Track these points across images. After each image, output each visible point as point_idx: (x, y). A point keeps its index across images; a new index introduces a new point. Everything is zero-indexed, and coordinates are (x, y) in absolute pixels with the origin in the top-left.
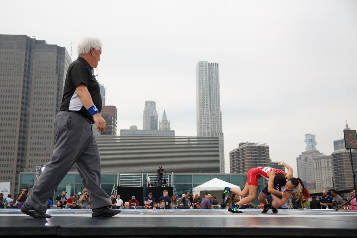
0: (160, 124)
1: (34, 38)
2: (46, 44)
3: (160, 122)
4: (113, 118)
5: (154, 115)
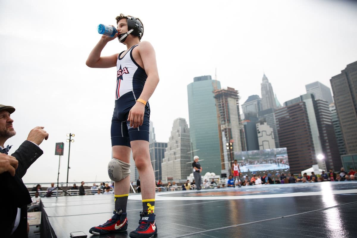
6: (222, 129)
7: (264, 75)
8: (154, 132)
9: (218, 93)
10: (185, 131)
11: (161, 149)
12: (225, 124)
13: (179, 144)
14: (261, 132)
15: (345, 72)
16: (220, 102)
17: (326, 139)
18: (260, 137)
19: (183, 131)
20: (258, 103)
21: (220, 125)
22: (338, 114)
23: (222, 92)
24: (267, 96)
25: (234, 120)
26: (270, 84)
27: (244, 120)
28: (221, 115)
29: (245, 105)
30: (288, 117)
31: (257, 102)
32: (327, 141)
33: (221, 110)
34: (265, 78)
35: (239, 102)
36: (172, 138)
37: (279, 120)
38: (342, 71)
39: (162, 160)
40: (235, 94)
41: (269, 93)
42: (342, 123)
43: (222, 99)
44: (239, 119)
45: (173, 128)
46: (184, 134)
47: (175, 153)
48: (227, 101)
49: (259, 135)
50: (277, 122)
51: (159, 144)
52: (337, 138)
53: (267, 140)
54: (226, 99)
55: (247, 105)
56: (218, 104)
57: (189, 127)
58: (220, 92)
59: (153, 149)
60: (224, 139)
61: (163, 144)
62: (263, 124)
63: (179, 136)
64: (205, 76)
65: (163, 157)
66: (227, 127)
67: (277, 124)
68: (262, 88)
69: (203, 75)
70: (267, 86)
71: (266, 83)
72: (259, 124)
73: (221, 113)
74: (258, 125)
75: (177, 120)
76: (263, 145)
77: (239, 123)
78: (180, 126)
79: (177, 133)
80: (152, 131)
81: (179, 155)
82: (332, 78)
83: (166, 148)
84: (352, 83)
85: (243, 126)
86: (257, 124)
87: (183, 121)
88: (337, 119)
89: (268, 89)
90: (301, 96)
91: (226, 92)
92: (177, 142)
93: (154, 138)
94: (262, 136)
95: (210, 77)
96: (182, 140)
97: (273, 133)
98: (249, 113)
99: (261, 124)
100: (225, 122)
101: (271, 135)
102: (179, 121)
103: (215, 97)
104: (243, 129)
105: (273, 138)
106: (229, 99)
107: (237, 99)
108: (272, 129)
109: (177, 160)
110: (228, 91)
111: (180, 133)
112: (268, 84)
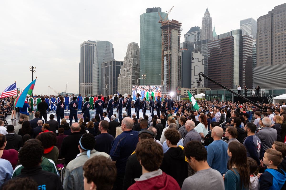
6: (164, 54)
7: (207, 10)
8: (113, 52)
9: (164, 25)
10: (136, 54)
11: (118, 66)
12: (167, 50)
13: (132, 64)
14: (194, 59)
15: (271, 14)
16: (165, 33)
17: (244, 68)
18: (192, 62)
20: (198, 34)
21: (163, 51)
22: (257, 49)
24: (206, 28)
25: (174, 48)
26: (210, 18)
27: (183, 48)
28: (165, 43)
30: (219, 48)
32: (244, 69)
33: (165, 39)
34: (207, 13)
35: (181, 33)
36: (126, 58)
37: (211, 50)
38: (269, 12)
40: (178, 26)
41: (208, 27)
42: (258, 56)
43: (167, 30)
44: (179, 47)
45: (128, 50)
46: (136, 55)
47: (128, 70)
48: (170, 32)
49: (192, 61)
50: (209, 51)
51: (117, 62)
53: (198, 65)
54: (170, 30)
55: (189, 35)
56: (164, 34)
57: (140, 50)
58: (166, 24)
59: (111, 66)
60: (165, 62)
61: (119, 62)
62: (197, 53)
63: (132, 58)
64: (156, 8)
65: (119, 73)
66: (169, 53)
68: (203, 21)
69: (155, 7)
71: (208, 17)
72: (194, 52)
73: (165, 41)
74: (193, 53)
75: (131, 44)
76: (194, 69)
77: (178, 51)
78: (133, 49)
79: (131, 55)
80: (112, 51)
81: (131, 72)
82: (260, 17)
83: (122, 66)
84: (274, 23)
85: (181, 53)
86: (192, 53)
87: (135, 45)
88: (255, 53)
89: (208, 22)
90: (231, 31)
91: (171, 24)
92: (130, 62)
93: (113, 57)
94: (195, 62)
95: (160, 9)
96: (134, 60)
97: (203, 60)
98: (187, 43)
99: (195, 53)
100: (168, 49)
101: (202, 62)
102: (132, 45)
103: (162, 28)
104: (181, 55)
105: (203, 64)
106: (173, 30)
107: (179, 31)
108: (204, 57)
109: (129, 76)
110: (173, 23)
111: (133, 55)
112: (209, 18)
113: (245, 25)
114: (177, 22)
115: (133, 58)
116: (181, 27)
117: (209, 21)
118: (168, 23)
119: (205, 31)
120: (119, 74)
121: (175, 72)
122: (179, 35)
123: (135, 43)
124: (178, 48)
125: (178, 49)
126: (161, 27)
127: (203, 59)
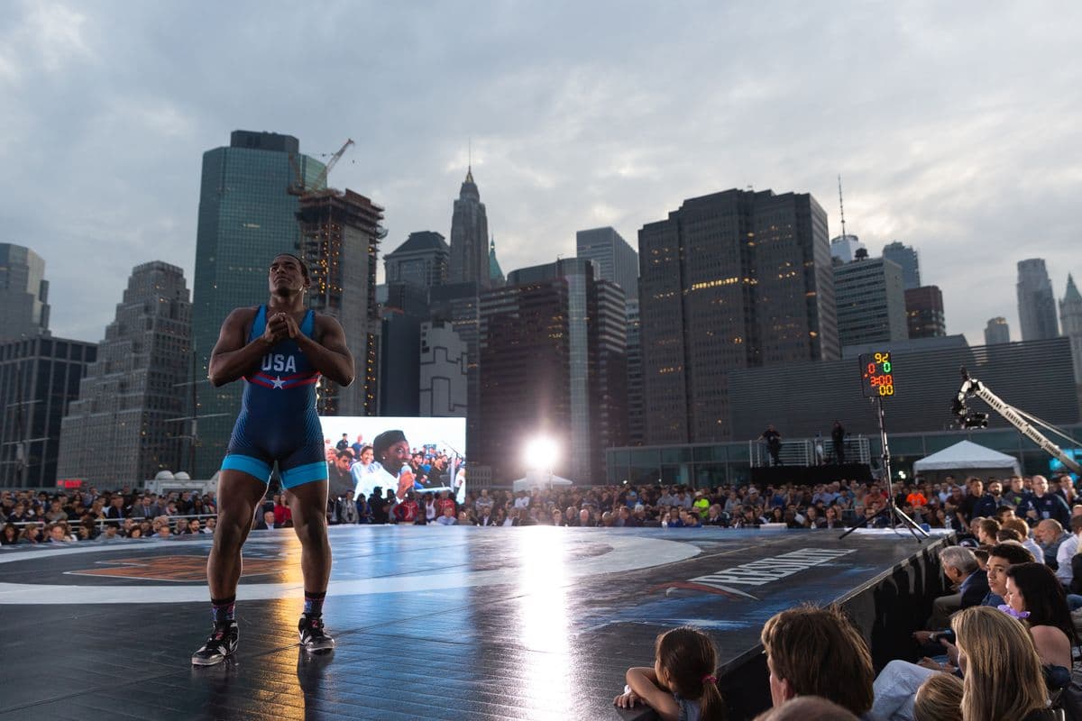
0: (1062, 305)
1: (750, 189)
2: (772, 195)
3: (1060, 302)
4: (933, 312)
5: (1041, 287)
7: (470, 177)
8: (43, 296)
9: (310, 204)
10: (173, 313)
11: (68, 366)
13: (146, 355)
14: (431, 351)
15: (678, 219)
16: (314, 236)
17: (605, 393)
18: (423, 364)
19: (168, 310)
20: (439, 260)
23: (328, 202)
24: (468, 242)
25: (352, 302)
26: (482, 208)
27: (386, 305)
29: (396, 260)
30: (518, 316)
31: (433, 256)
32: (606, 397)
34: (469, 189)
35: (379, 246)
36: (115, 332)
37: (489, 320)
38: (670, 214)
39: (68, 406)
40: (369, 219)
41: (475, 237)
42: (646, 354)
43: (323, 227)
44: (371, 299)
45: (129, 295)
46: (172, 321)
47: (123, 386)
48: (338, 238)
49: (424, 357)
50: (482, 325)
51: (63, 345)
52: (631, 391)
53: (446, 376)
54: (338, 229)
55: (401, 258)
56: (309, 240)
57: (191, 300)
58: (321, 204)
59: (31, 363)
61: (78, 346)
62: (442, 326)
63: (150, 328)
64: (274, 135)
65: (74, 393)
67: (482, 333)
68: (456, 216)
69: (270, 132)
70: (474, 212)
71: (472, 203)
72: (430, 324)
74: (425, 328)
75: (149, 266)
76: (431, 390)
77: (369, 314)
78: (157, 291)
79: (144, 316)
80: (37, 295)
81: (138, 393)
82: (645, 226)
83: (90, 365)
85: (379, 324)
86: (422, 325)
87: (171, 274)
88: (636, 342)
89: (474, 221)
90: (561, 262)
91: (341, 206)
92: (137, 347)
93: (44, 322)
94: (434, 362)
95: (295, 141)
96: (161, 341)
97: (465, 358)
98: (403, 286)
99: (435, 326)
100: (324, 302)
101: (459, 362)
102: (155, 271)
103: (302, 216)
104: (379, 332)
105: (463, 373)
106: (348, 231)
107: (375, 236)
108: (465, 343)
109: (129, 411)
110: (347, 204)
111: (154, 317)
112: (476, 206)
113: (593, 247)
114: (367, 201)
115: (152, 332)
116: (380, 222)
117: (478, 220)
118: (331, 201)
119: (465, 251)
120: (69, 400)
121: (352, 398)
122: (373, 254)
123: (168, 265)
124: (369, 303)
125: (369, 307)
126: (299, 211)
127: (463, 353)
